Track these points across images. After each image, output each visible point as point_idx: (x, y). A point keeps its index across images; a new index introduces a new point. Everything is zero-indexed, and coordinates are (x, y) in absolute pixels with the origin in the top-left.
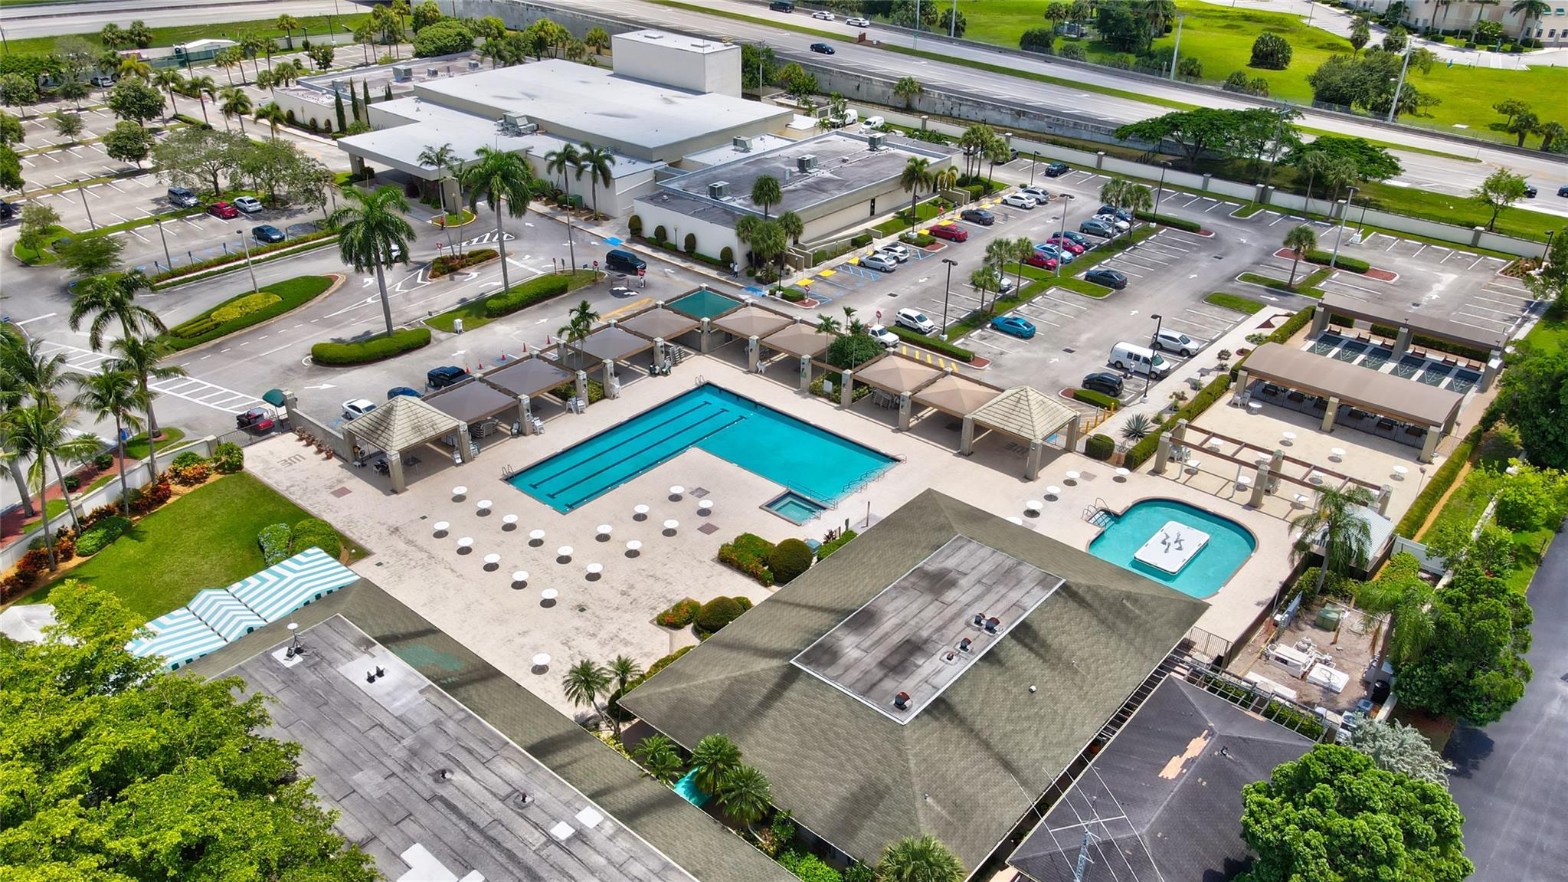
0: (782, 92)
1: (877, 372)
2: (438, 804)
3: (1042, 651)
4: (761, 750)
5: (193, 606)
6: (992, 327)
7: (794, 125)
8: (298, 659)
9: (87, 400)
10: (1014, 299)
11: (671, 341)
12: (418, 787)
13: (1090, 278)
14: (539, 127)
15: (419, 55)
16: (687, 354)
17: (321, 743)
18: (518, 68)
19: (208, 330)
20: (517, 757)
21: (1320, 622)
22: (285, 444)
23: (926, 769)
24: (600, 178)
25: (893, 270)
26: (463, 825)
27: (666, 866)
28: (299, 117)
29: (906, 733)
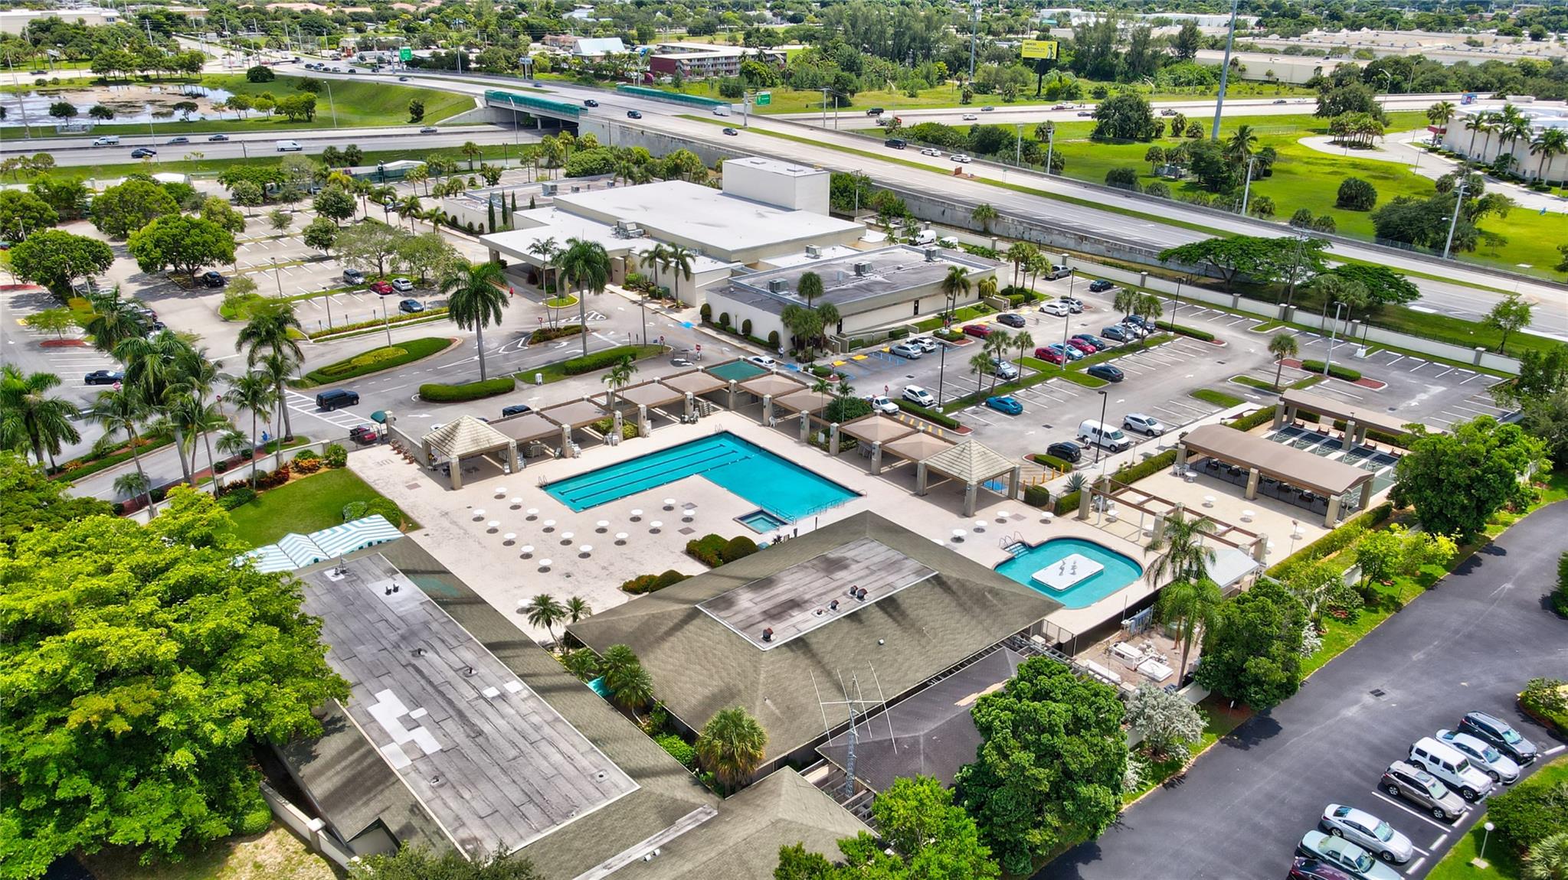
0: (875, 214)
1: (858, 428)
2: (410, 669)
3: (899, 618)
4: (657, 663)
5: (280, 544)
6: (986, 405)
7: (866, 238)
8: (342, 576)
9: (233, 396)
10: (1012, 384)
11: (702, 396)
12: (399, 657)
13: (1092, 372)
14: (645, 232)
15: (568, 175)
16: (715, 410)
17: (342, 627)
18: (645, 186)
19: (346, 371)
20: (475, 647)
21: (1168, 633)
22: (383, 451)
23: (773, 682)
24: (682, 274)
25: (918, 358)
26: (423, 682)
27: (557, 719)
28: (461, 222)
29: (764, 656)
